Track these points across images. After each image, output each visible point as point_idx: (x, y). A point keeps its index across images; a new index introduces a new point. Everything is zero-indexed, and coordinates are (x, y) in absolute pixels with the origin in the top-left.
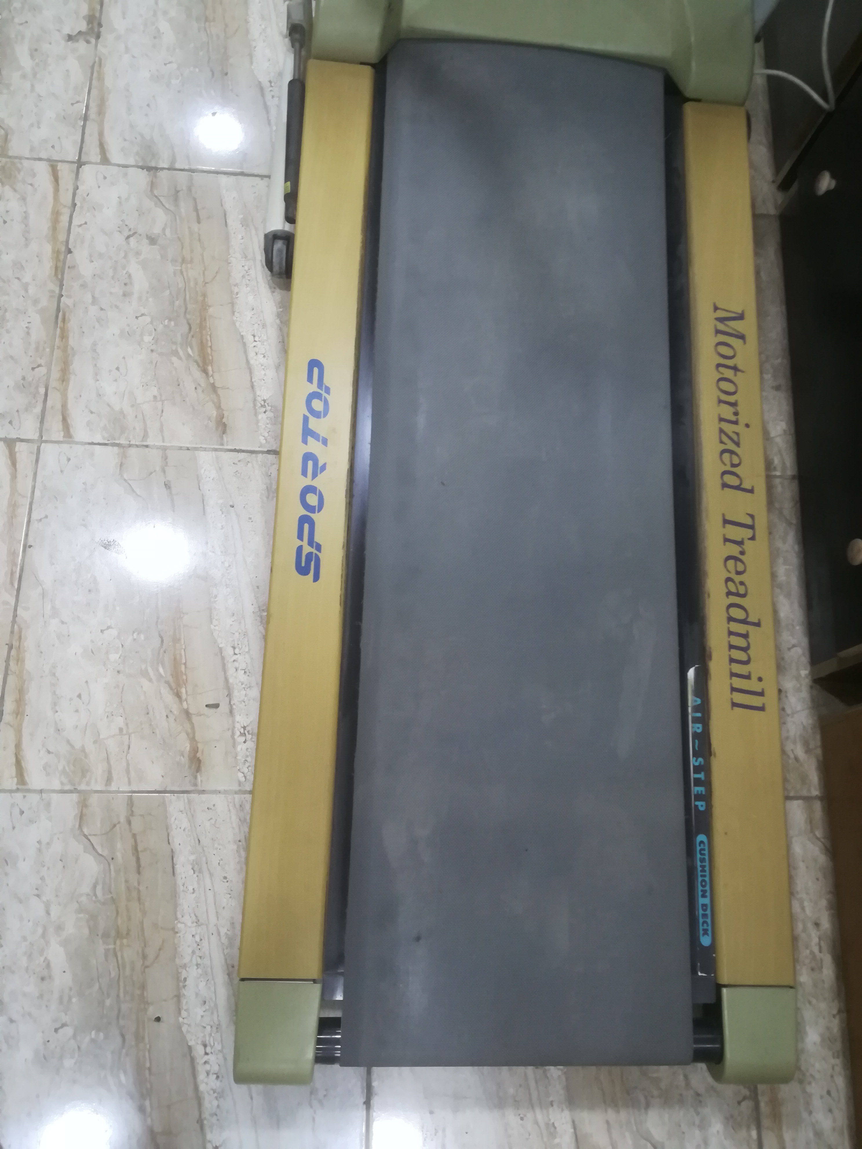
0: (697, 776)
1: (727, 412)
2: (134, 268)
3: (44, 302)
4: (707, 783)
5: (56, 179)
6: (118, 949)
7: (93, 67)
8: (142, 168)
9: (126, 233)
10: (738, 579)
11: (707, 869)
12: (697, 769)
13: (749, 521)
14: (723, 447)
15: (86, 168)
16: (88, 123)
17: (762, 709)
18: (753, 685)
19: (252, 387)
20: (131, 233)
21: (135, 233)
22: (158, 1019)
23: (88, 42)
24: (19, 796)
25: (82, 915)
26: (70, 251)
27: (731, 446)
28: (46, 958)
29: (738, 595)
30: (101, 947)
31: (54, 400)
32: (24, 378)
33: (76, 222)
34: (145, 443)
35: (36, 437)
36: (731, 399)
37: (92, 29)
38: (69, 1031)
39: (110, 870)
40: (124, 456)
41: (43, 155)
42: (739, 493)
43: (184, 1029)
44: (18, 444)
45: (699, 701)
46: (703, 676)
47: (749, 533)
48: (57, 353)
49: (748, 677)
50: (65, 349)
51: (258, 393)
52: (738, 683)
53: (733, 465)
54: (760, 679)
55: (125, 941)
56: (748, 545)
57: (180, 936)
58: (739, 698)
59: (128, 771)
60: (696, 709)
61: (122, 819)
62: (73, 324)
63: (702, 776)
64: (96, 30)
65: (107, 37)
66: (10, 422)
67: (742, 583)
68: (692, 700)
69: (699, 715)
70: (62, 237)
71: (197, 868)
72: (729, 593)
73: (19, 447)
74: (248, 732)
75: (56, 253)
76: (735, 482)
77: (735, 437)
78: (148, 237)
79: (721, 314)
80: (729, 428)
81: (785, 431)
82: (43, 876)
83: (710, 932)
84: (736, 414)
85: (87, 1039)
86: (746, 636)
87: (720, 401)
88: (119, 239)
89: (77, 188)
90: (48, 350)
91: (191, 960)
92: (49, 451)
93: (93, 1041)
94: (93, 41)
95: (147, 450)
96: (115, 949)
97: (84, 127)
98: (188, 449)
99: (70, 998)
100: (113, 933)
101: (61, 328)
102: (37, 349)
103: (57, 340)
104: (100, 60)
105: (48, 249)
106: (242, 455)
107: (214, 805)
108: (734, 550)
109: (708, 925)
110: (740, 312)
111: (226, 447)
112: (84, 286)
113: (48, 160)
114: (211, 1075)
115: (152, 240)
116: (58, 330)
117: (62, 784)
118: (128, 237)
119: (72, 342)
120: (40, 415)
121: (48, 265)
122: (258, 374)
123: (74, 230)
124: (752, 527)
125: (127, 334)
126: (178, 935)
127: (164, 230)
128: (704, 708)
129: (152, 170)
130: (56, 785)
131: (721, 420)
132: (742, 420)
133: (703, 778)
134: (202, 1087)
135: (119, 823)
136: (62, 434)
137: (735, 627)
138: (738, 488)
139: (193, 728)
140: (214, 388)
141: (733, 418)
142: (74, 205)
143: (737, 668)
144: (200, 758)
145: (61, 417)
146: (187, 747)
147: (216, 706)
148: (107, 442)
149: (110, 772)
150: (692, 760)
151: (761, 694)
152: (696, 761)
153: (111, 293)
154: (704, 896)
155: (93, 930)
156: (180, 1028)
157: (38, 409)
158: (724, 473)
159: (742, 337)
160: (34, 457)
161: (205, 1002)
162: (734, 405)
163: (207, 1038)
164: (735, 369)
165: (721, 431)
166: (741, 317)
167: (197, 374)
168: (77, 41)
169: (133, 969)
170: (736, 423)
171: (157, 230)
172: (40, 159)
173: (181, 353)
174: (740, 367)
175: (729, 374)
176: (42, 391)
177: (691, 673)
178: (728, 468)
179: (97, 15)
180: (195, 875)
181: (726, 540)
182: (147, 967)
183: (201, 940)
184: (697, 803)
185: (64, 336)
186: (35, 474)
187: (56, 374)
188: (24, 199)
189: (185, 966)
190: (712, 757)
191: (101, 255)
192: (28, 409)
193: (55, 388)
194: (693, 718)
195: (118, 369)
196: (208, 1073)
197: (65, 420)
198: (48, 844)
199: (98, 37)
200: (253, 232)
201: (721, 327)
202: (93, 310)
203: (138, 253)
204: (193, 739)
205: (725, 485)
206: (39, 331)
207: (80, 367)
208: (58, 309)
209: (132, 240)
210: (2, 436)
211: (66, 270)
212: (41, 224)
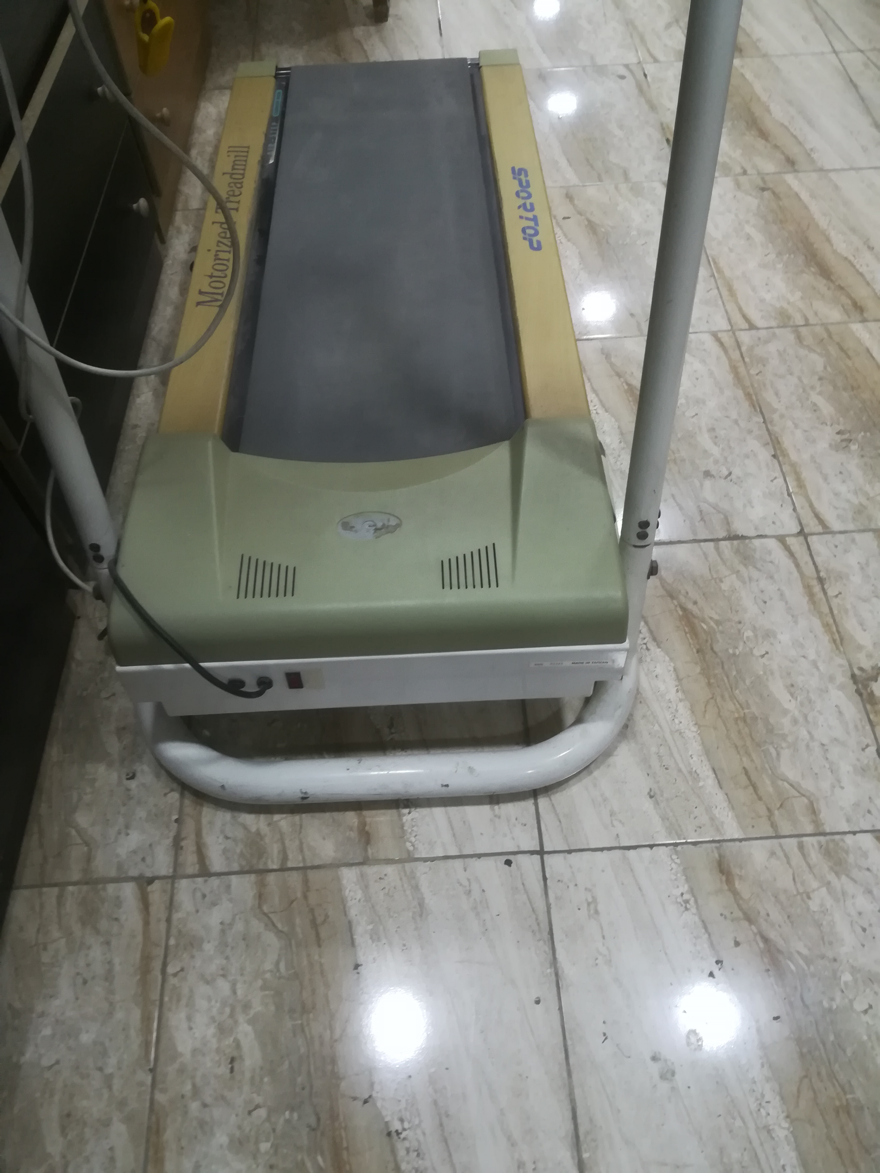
3: (776, 417)
5: (818, 517)
7: (842, 640)
8: (743, 538)
9: (733, 477)
15: (796, 529)
16: (816, 576)
20: (729, 478)
21: (726, 478)
23: (861, 669)
26: (774, 456)
29: (234, 191)
31: (735, 355)
32: (764, 366)
33: (781, 480)
35: (737, 333)
37: (866, 687)
39: (602, 159)
41: (840, 537)
44: (747, 328)
45: (268, 153)
46: (264, 161)
48: (748, 383)
50: (744, 388)
59: (607, 191)
60: (271, 151)
62: (745, 405)
64: (860, 686)
65: (842, 678)
66: (759, 339)
68: (273, 154)
70: (786, 467)
73: (745, 326)
75: (785, 454)
77: (220, 244)
78: (712, 476)
79: (219, 303)
80: (224, 248)
84: (216, 255)
88: (737, 472)
89: (795, 510)
90: (756, 385)
92: (724, 325)
94: (857, 672)
97: (818, 571)
101: (753, 400)
102: (765, 385)
103: (751, 391)
104: (838, 648)
105: (793, 456)
110: (199, 307)
112: (750, 432)
113: (833, 533)
115: (707, 474)
116: (755, 399)
118: (730, 474)
119: (740, 393)
121: (787, 442)
123: (778, 473)
125: (700, 402)
127: (702, 485)
129: (733, 537)
131: (229, 252)
135: (604, 174)
136: (718, 335)
139: (576, 210)
140: (618, 375)
141: (219, 253)
142: (790, 495)
144: (565, 198)
145: (724, 344)
146: (576, 202)
147: (564, 218)
149: (617, 190)
153: (725, 429)
155: (604, 141)
157: (744, 349)
159: (201, 294)
160: (732, 322)
162: (217, 259)
165: (230, 246)
166: (199, 304)
168: (873, 668)
171: (708, 483)
172: (841, 532)
174: (209, 277)
176: (747, 360)
177: (271, 162)
179: (869, 707)
185: (748, 396)
187: (742, 370)
191: (747, 456)
192: (751, 348)
197: (721, 344)
199: (853, 676)
202: (734, 415)
203: (716, 462)
206: (769, 396)
207: (725, 376)
208: (762, 412)
209: (725, 472)
210: (761, 331)
211: (769, 440)
212: (809, 475)
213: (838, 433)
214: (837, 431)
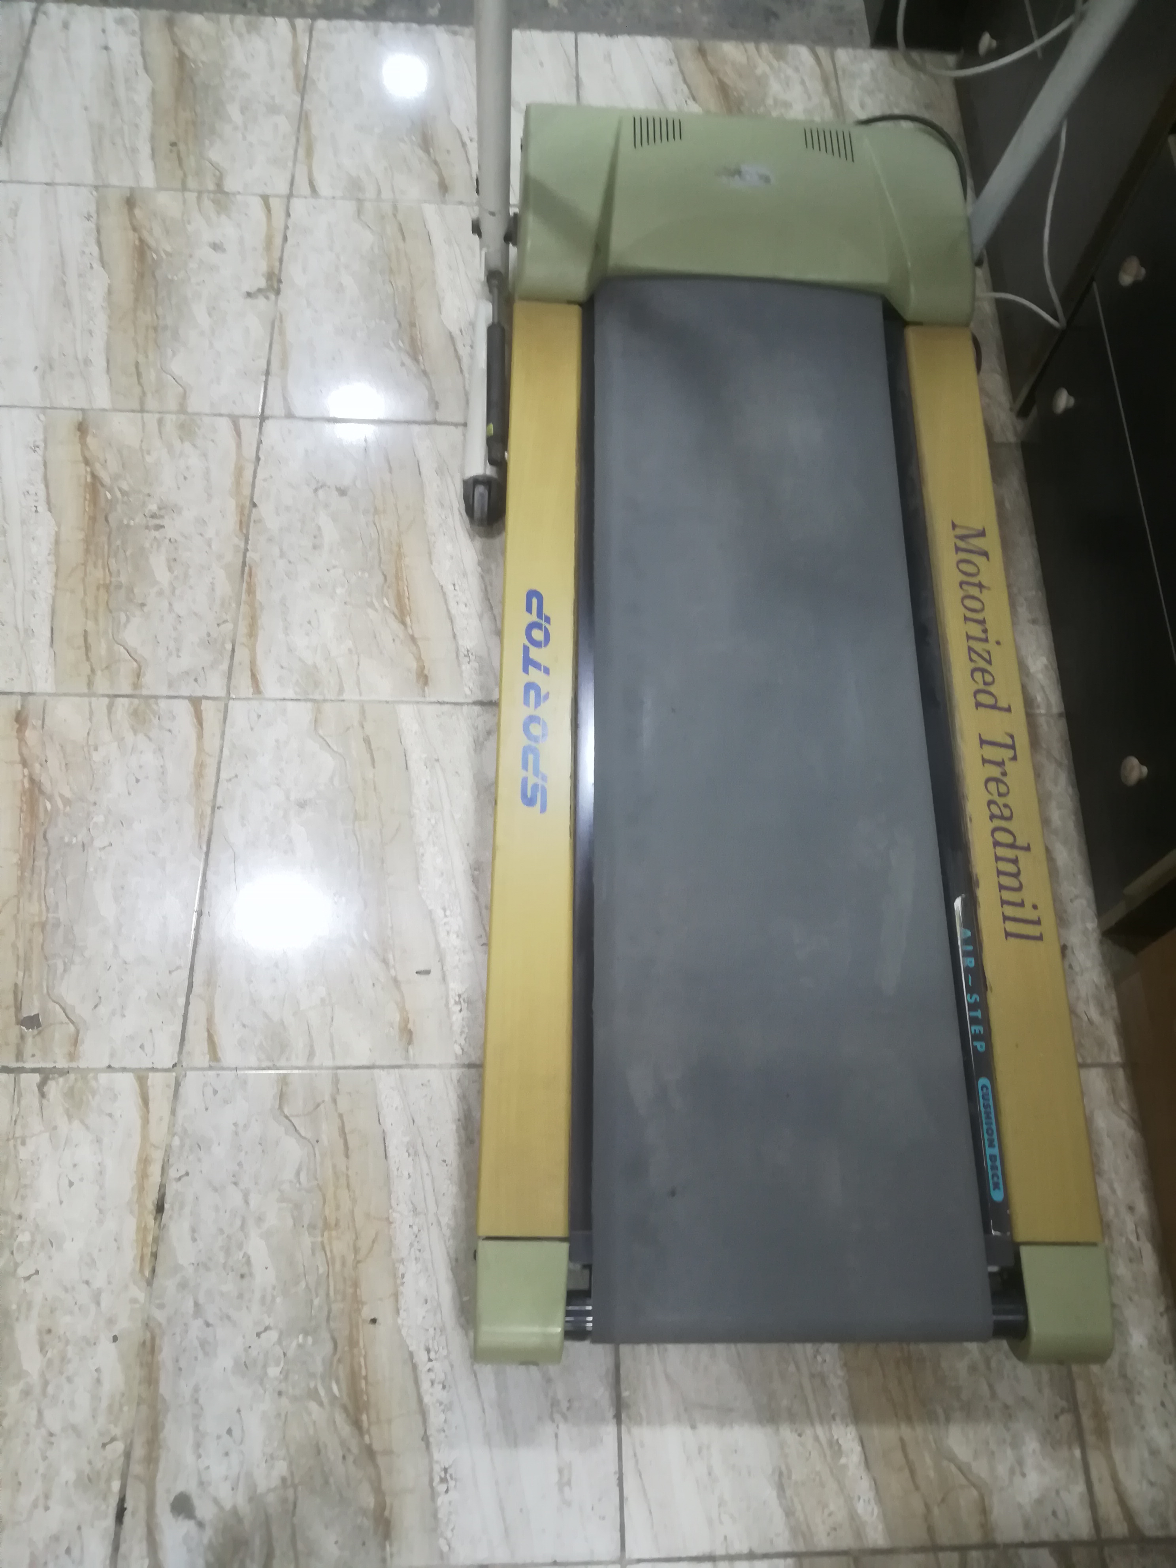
0: (973, 1014)
1: (975, 630)
2: (324, 520)
3: (229, 557)
4: (985, 1021)
5: (238, 433)
6: (326, 1241)
7: (273, 323)
9: (314, 486)
10: (1001, 801)
11: (993, 1116)
12: (973, 1007)
13: (1009, 741)
14: (973, 665)
15: (269, 423)
16: (270, 378)
17: (1040, 938)
18: (1026, 913)
19: (454, 636)
20: (319, 485)
21: (323, 485)
22: (374, 1321)
23: (267, 298)
24: (211, 1073)
25: (284, 1205)
26: (254, 505)
27: (982, 664)
28: (245, 1254)
29: (1002, 817)
30: (307, 1240)
31: (242, 654)
32: (209, 635)
33: (260, 475)
34: (341, 698)
35: (222, 693)
36: (979, 616)
37: (271, 286)
38: (273, 1335)
39: (315, 1154)
40: (318, 711)
41: (224, 411)
42: (996, 713)
43: (404, 1332)
44: (204, 702)
45: (969, 933)
46: (971, 906)
47: (1010, 753)
48: (244, 608)
49: (1022, 904)
50: (252, 604)
51: (461, 642)
52: (1010, 911)
53: (985, 683)
54: (1035, 907)
55: (334, 1233)
56: (1010, 766)
57: (395, 1227)
58: (1012, 927)
59: (332, 1046)
60: (966, 942)
61: (327, 1098)
62: (260, 577)
63: (978, 1014)
64: (276, 286)
65: (288, 292)
66: (196, 680)
67: (1006, 806)
68: (961, 933)
69: (970, 948)
70: (246, 491)
71: (412, 1151)
72: (992, 817)
73: (205, 705)
74: (464, 1000)
75: (241, 508)
76: (990, 701)
77: (986, 656)
78: (338, 489)
79: (959, 532)
80: (978, 646)
81: (1046, 666)
82: (240, 1162)
83: (1001, 1186)
84: (985, 631)
85: (294, 1344)
86: (1015, 861)
87: (966, 619)
88: (307, 492)
89: (261, 442)
90: (234, 605)
91: (409, 1253)
92: (237, 709)
93: (300, 1346)
94: (273, 297)
95: (343, 703)
96: (322, 1243)
97: (266, 381)
98: (387, 702)
99: (274, 1298)
100: (320, 1224)
101: (247, 583)
102: (222, 605)
103: (244, 597)
104: (281, 315)
105: (231, 505)
106: (445, 708)
107: (429, 1081)
108: (995, 772)
109: (998, 1178)
110: (981, 528)
111: (428, 699)
112: (270, 540)
113: (230, 416)
114: (436, 1385)
115: (342, 492)
116: (245, 585)
117: (259, 1059)
118: (316, 490)
119: (259, 596)
120: (227, 671)
121: (231, 521)
122: (460, 623)
123: (259, 485)
124: (1013, 747)
125: (318, 587)
126: (393, 1226)
127: (354, 481)
128: (975, 941)
130: (253, 1061)
131: (969, 637)
132: (992, 638)
133: (980, 1016)
134: (427, 1399)
135: (323, 1101)
136: (251, 690)
137: (1001, 851)
138: (994, 707)
139: (403, 997)
140: (413, 639)
141: (983, 636)
142: (258, 459)
143: (1008, 896)
144: (412, 1030)
145: (250, 673)
146: (397, 1018)
147: (427, 972)
148: (299, 697)
149: (312, 1047)
150: (967, 998)
151: (1038, 922)
152: (971, 998)
153: (300, 546)
154: (991, 1145)
155: (297, 1221)
156: (399, 1331)
157: (225, 666)
158: (976, 692)
159: (985, 554)
160: (221, 716)
161: (426, 1302)
162: (982, 622)
163: (431, 1342)
164: (980, 586)
165: (970, 649)
166: (982, 534)
167: (395, 625)
168: (256, 298)
169: (344, 1264)
170: (986, 640)
171: (346, 481)
172: (220, 415)
173: (376, 604)
174: (984, 583)
175: (974, 591)
176: (229, 647)
177: (958, 904)
178: (981, 686)
179: (277, 272)
180: (411, 1158)
181: (985, 761)
182: (359, 1262)
183: (419, 1231)
184: (975, 1043)
185: (251, 591)
186: (223, 733)
187: (243, 629)
188: (205, 455)
189: (402, 1261)
190: (989, 992)
191: (288, 509)
192: (214, 665)
193: (243, 644)
194: (963, 952)
195: (309, 622)
196: (432, 1383)
197: (254, 676)
198: (245, 1126)
199: (278, 292)
200: (449, 480)
201: (961, 544)
202: (281, 564)
204: (402, 1009)
205: (978, 705)
206: (224, 587)
207: (269, 622)
208: (244, 564)
209: (321, 492)
210: (187, 694)
211: (252, 524)
212: (224, 479)
213: (163, 527)
214: (161, 530)
